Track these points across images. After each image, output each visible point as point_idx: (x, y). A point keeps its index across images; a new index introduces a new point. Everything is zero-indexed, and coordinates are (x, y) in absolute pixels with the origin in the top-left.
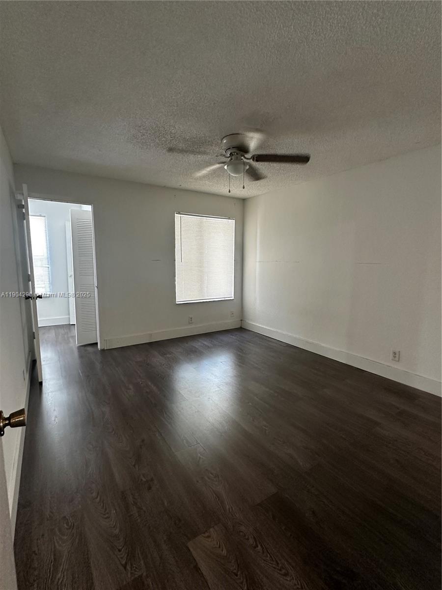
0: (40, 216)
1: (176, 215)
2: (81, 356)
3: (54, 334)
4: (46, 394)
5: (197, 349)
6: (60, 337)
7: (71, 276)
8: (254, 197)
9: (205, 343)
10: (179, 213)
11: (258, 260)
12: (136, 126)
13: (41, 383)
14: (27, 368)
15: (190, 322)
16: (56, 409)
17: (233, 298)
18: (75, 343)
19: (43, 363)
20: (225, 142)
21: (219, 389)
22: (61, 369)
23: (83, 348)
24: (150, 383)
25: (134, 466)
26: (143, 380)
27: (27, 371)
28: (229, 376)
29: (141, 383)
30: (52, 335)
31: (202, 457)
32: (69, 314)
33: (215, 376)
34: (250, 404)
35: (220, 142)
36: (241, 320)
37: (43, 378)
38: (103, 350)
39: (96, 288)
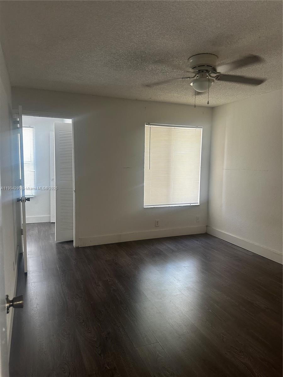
0: (30, 127)
1: (145, 125)
2: (59, 252)
3: (37, 231)
4: (30, 283)
5: (162, 251)
6: (42, 234)
7: (53, 180)
8: (223, 105)
9: (170, 246)
10: (149, 124)
11: (225, 168)
12: (111, 54)
13: (26, 274)
14: (16, 259)
15: (157, 225)
16: (38, 298)
17: (198, 204)
18: (54, 240)
19: (28, 256)
20: (192, 61)
21: (180, 293)
22: (42, 263)
23: (61, 244)
24: (117, 282)
25: (100, 355)
26: (110, 278)
27: (16, 262)
28: (191, 281)
29: (109, 280)
30: (35, 231)
31: (160, 355)
32: (50, 214)
33: (178, 280)
34: (210, 311)
35: (186, 61)
36: (207, 226)
37: (28, 270)
38: (78, 248)
39: (74, 192)
